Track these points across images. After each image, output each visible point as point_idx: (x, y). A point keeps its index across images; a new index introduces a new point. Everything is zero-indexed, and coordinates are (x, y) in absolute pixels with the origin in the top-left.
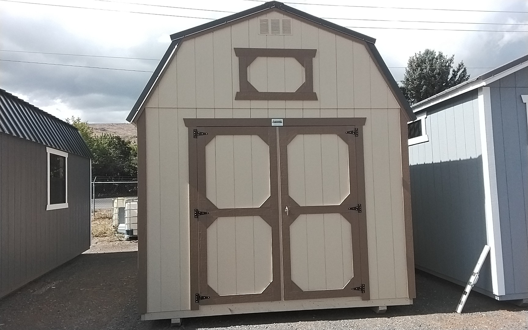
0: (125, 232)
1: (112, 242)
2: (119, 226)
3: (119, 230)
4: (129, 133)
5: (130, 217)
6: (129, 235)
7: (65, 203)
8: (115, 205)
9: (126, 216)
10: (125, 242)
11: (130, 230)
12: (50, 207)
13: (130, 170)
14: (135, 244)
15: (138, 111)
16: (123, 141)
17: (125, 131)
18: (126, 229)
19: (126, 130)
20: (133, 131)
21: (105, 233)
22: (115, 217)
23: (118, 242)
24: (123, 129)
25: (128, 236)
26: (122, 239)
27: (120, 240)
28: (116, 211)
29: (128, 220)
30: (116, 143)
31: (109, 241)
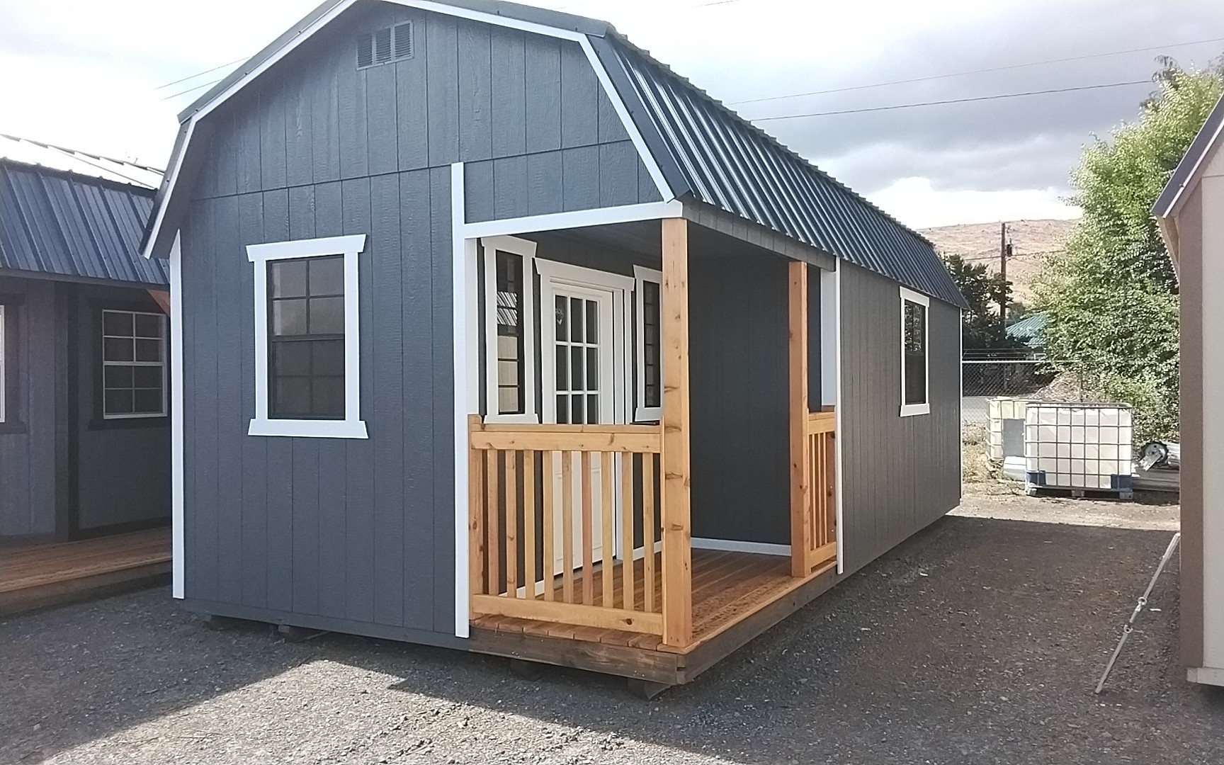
0: (1025, 476)
1: (997, 495)
2: (1005, 462)
3: (1007, 470)
4: (967, 248)
5: (1038, 443)
6: (1036, 483)
7: (925, 402)
8: (995, 412)
9: (1029, 440)
10: (1027, 500)
11: (1037, 472)
12: (908, 410)
13: (983, 334)
14: (1053, 505)
15: (1182, 189)
16: (969, 267)
17: (958, 242)
18: (1030, 469)
19: (962, 241)
20: (978, 241)
21: (974, 474)
22: (996, 439)
23: (1009, 496)
24: (954, 239)
25: (1033, 485)
26: (1020, 492)
27: (1014, 493)
28: (997, 427)
29: (1032, 449)
30: (951, 272)
31: (990, 493)
